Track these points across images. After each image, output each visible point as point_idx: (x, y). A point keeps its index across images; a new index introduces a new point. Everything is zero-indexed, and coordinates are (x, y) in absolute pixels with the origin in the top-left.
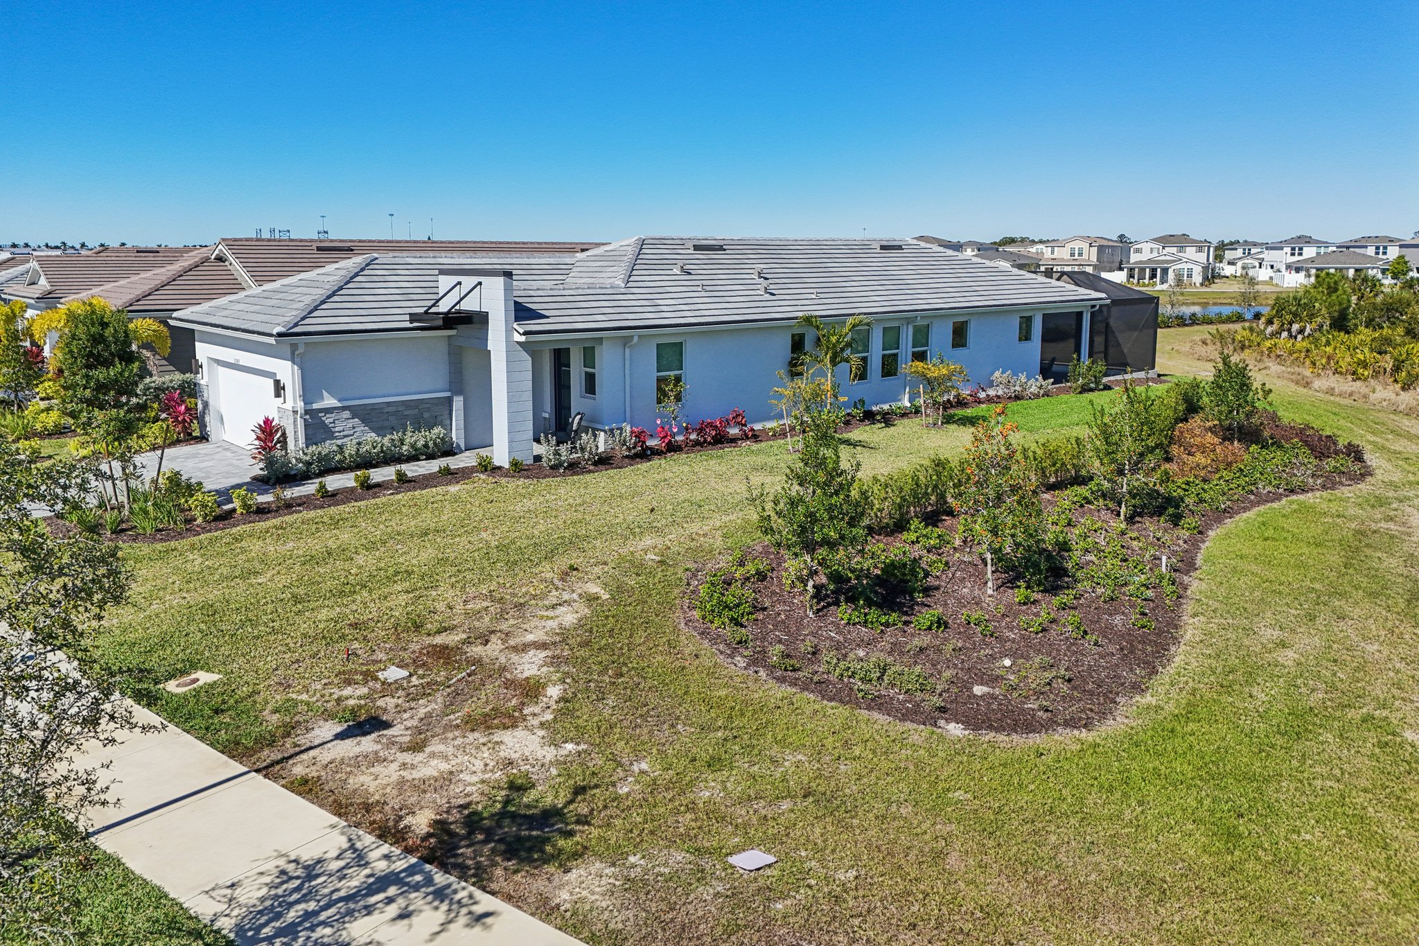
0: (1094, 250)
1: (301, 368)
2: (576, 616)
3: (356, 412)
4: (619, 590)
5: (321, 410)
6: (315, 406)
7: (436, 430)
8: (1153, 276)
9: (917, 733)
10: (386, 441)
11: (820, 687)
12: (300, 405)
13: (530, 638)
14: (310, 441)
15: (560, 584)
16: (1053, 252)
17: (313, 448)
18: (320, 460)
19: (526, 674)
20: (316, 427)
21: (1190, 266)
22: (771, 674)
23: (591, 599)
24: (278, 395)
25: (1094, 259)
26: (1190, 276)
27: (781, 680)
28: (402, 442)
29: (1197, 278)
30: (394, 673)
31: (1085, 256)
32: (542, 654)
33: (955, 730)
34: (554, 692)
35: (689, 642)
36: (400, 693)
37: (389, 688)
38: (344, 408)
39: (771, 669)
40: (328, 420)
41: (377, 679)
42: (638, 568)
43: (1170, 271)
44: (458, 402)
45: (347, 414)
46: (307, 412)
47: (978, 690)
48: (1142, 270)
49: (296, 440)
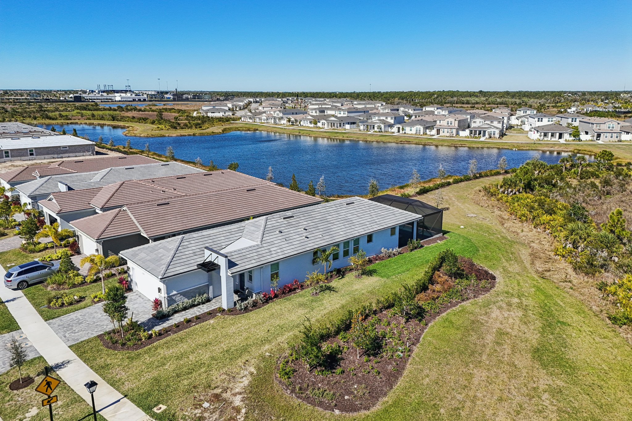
0: (457, 122)
1: (166, 285)
2: (248, 381)
3: (181, 294)
4: (259, 369)
5: (172, 296)
6: (171, 295)
7: (204, 296)
8: (480, 133)
9: (328, 413)
10: (191, 300)
11: (307, 399)
12: (166, 295)
13: (237, 390)
14: (169, 305)
15: (243, 367)
16: (440, 122)
17: (170, 307)
18: (172, 310)
19: (237, 405)
20: (171, 300)
21: (494, 130)
22: (296, 395)
23: (252, 374)
24: (159, 292)
25: (457, 125)
26: (494, 134)
27: (298, 397)
28: (195, 300)
29: (497, 136)
30: (206, 405)
31: (453, 124)
32: (241, 396)
33: (337, 412)
34: (243, 411)
35: (277, 386)
36: (209, 411)
37: (206, 410)
38: (178, 294)
39: (296, 394)
40: (174, 298)
41: (202, 407)
42: (264, 358)
43: (487, 132)
44: (211, 288)
45: (179, 295)
46: (168, 297)
47: (346, 397)
48: (475, 131)
49: (165, 305)
